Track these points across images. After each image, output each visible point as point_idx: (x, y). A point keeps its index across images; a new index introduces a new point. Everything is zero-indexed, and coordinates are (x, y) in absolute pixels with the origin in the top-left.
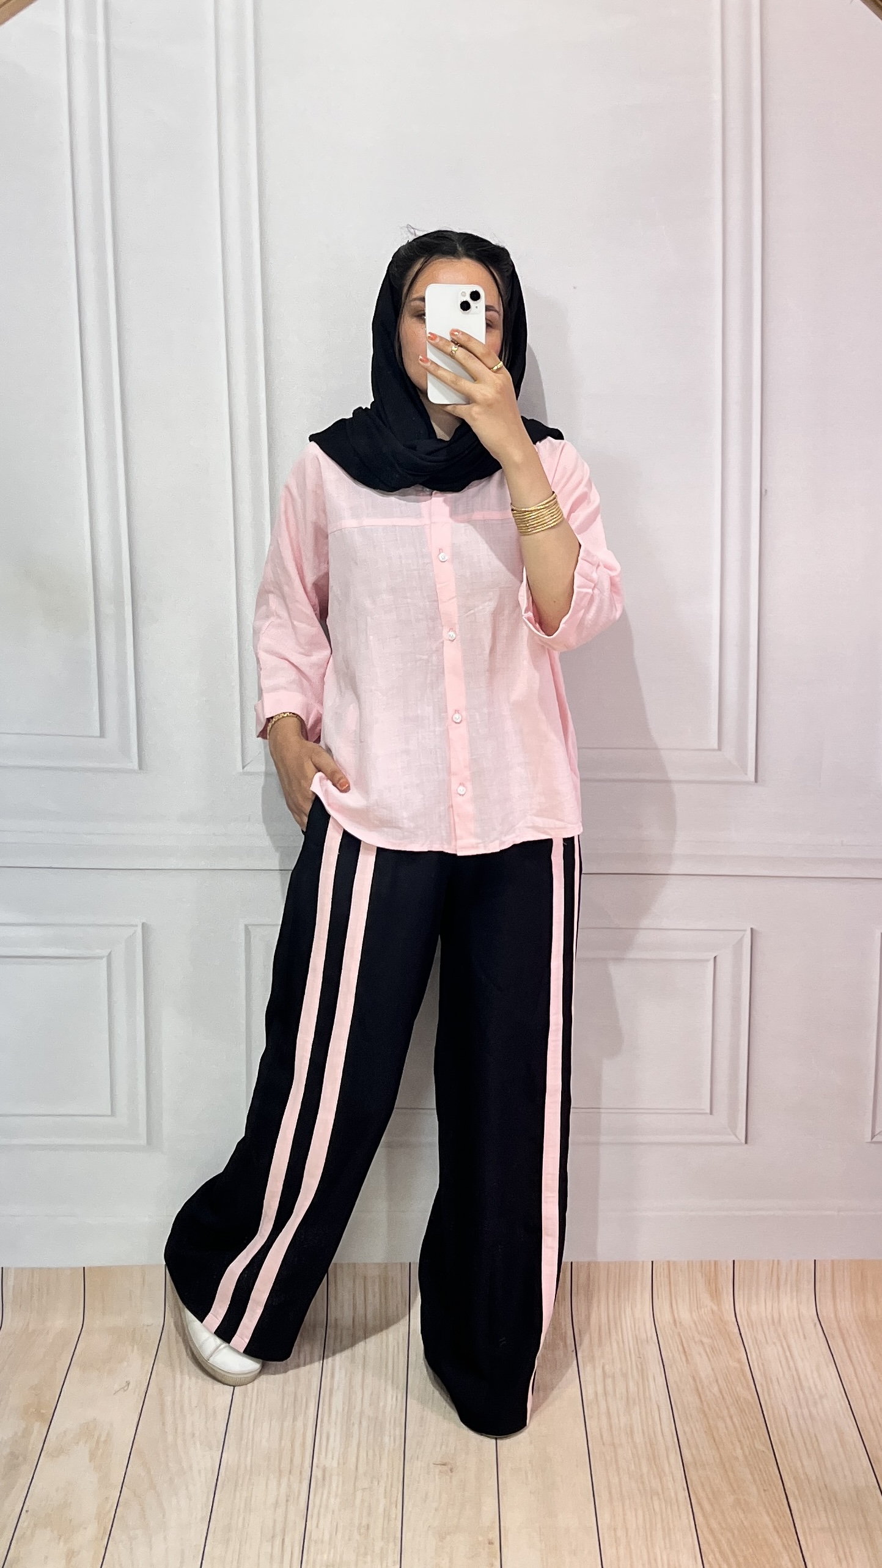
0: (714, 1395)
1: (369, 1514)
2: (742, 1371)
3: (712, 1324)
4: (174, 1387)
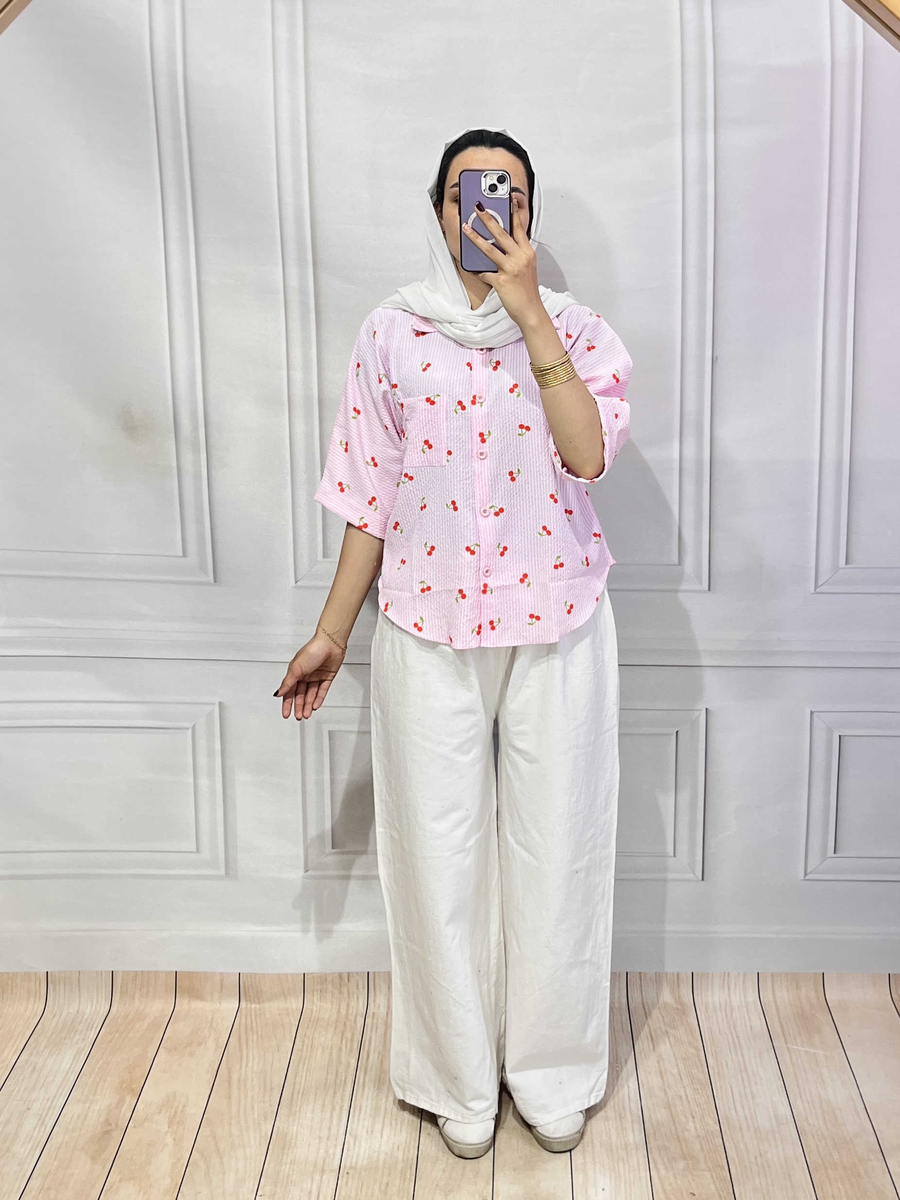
0: (674, 1077)
1: (389, 1174)
2: (699, 1056)
3: (676, 1018)
4: (241, 1067)
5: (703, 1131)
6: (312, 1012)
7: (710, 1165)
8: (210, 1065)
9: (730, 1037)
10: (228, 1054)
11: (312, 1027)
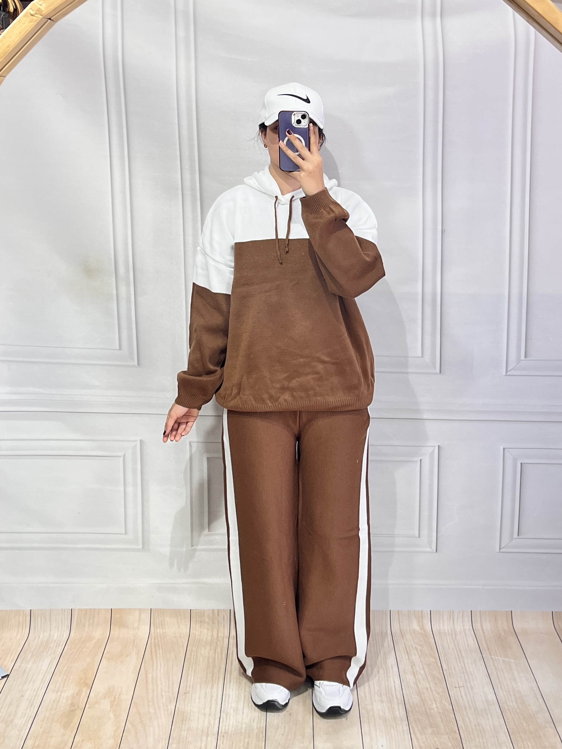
0: (422, 676)
1: (249, 737)
2: (436, 663)
3: (421, 639)
4: (153, 670)
5: (442, 710)
6: (196, 636)
7: (447, 730)
8: (134, 669)
9: (455, 651)
10: (145, 661)
11: (196, 645)
